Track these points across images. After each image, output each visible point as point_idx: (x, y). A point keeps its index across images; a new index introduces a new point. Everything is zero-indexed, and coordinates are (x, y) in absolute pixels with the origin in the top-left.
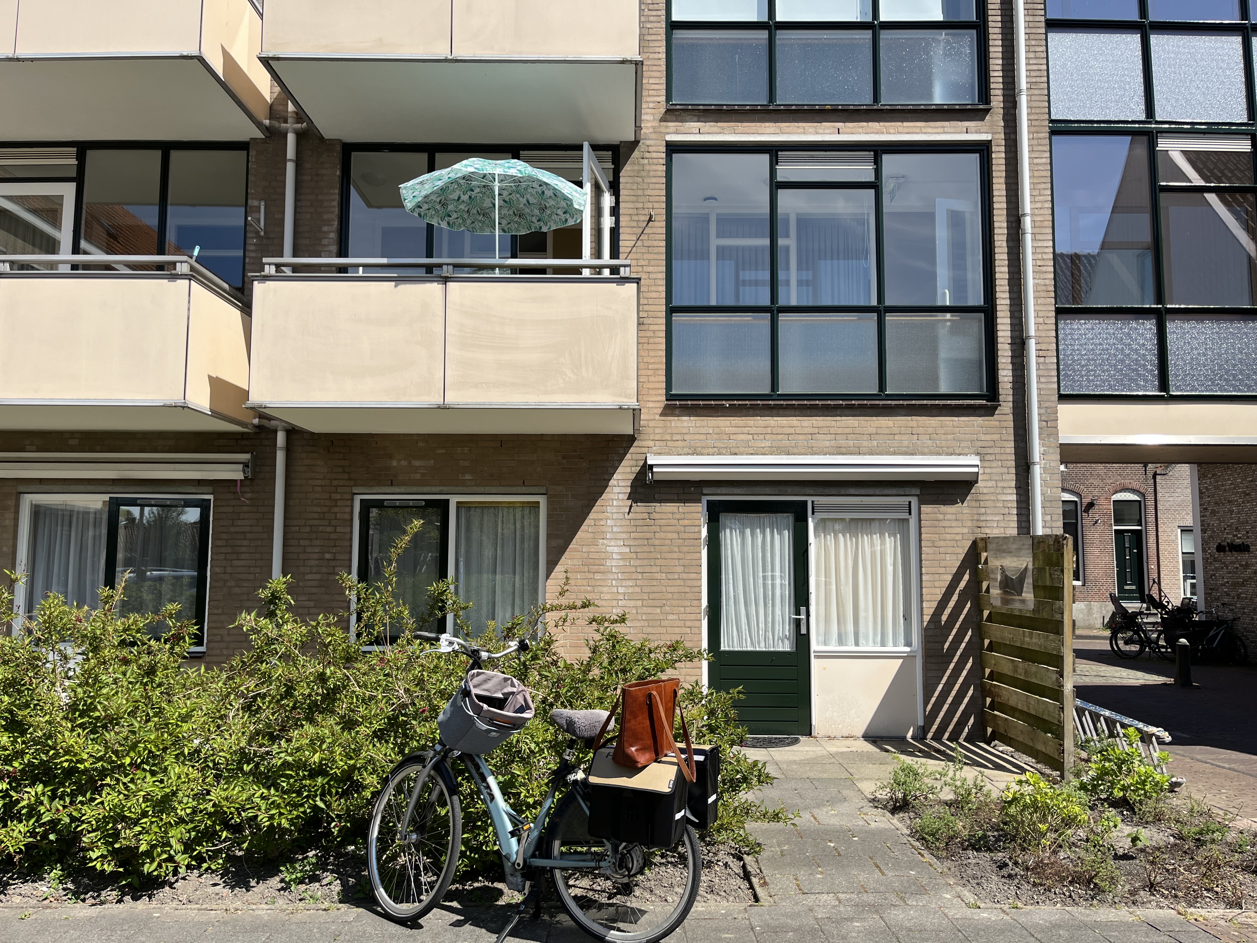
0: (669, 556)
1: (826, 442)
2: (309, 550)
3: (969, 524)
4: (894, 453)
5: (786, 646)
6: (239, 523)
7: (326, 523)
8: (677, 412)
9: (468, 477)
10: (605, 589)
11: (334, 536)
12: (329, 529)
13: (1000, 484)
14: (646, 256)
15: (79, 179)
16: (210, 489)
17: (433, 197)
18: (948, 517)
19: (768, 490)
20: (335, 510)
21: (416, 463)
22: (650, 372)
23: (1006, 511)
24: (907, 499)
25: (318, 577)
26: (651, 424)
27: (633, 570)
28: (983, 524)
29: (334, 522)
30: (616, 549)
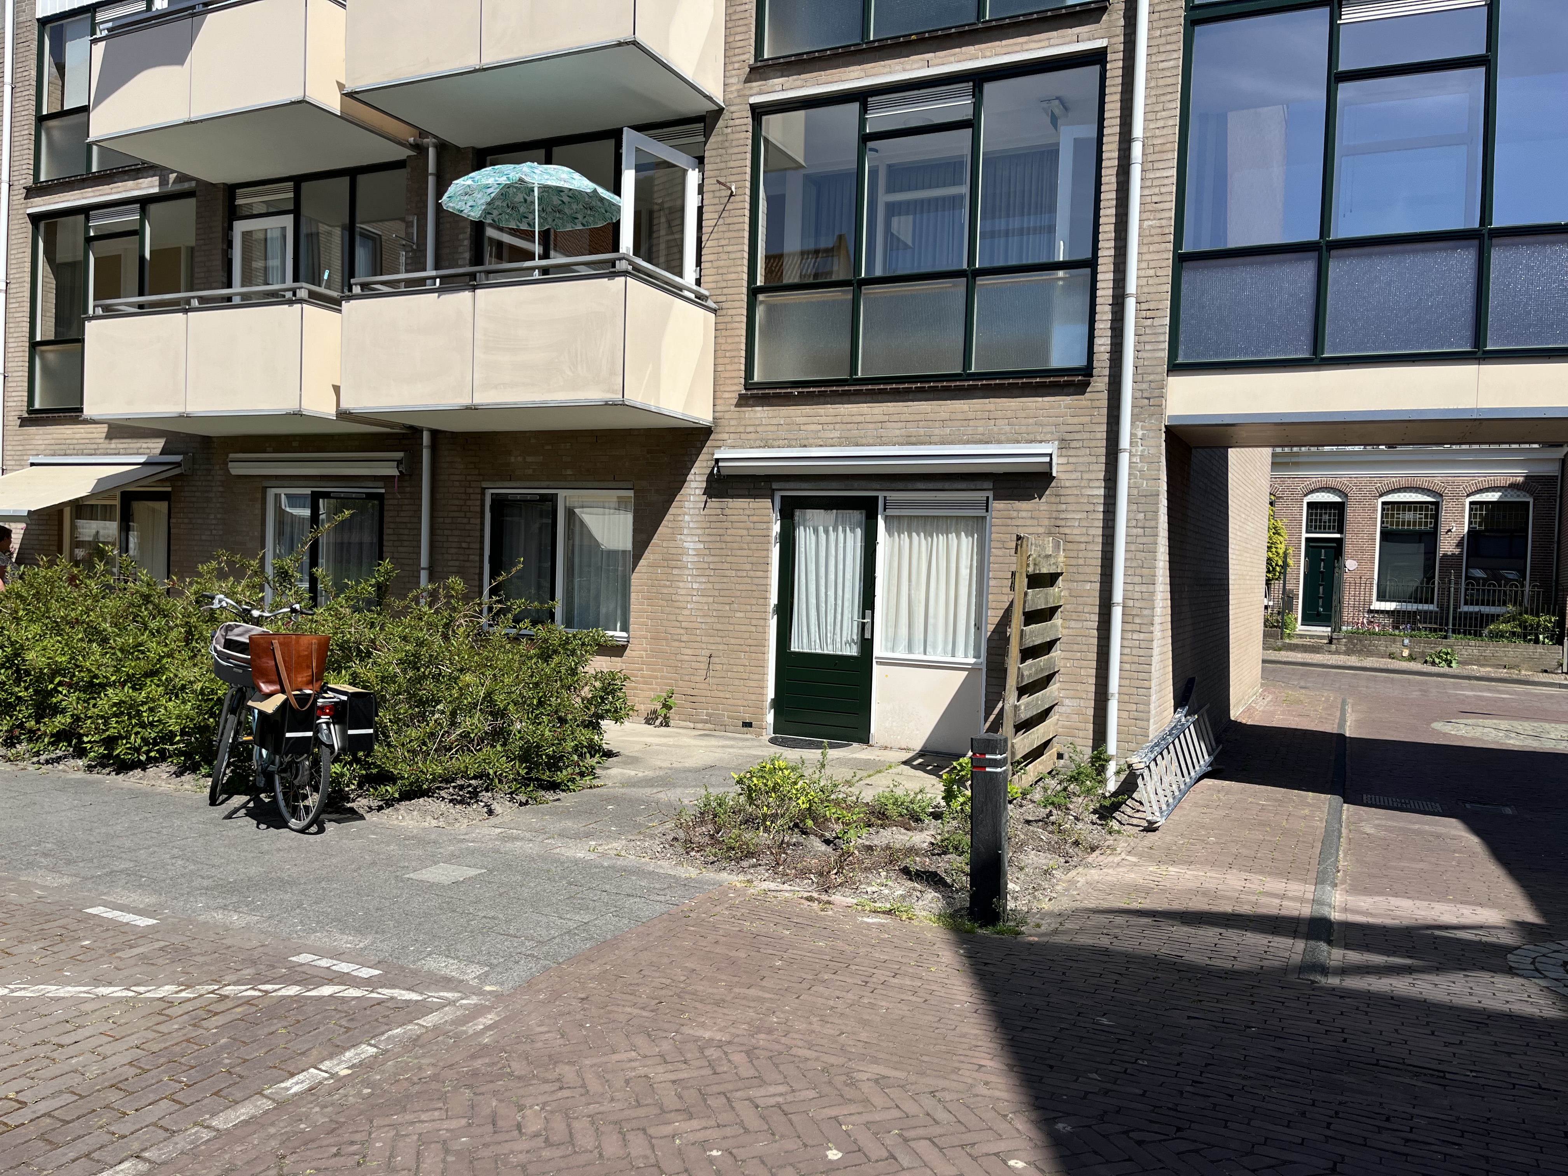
0: (739, 552)
1: (895, 430)
2: (450, 539)
3: (1046, 522)
4: (968, 442)
5: (853, 651)
6: (402, 514)
7: (462, 514)
8: (751, 402)
9: (569, 472)
10: (681, 585)
11: (468, 527)
12: (465, 521)
13: (1086, 476)
14: (727, 235)
15: (296, 212)
16: (381, 484)
17: (498, 203)
18: (1024, 514)
19: (834, 485)
20: (469, 503)
21: (529, 459)
22: (727, 361)
23: (1091, 507)
24: (985, 494)
25: (457, 563)
26: (727, 416)
27: (706, 566)
28: (1062, 523)
29: (468, 514)
30: (692, 545)
